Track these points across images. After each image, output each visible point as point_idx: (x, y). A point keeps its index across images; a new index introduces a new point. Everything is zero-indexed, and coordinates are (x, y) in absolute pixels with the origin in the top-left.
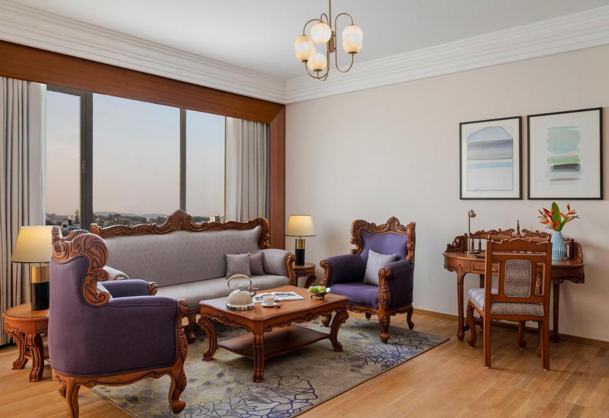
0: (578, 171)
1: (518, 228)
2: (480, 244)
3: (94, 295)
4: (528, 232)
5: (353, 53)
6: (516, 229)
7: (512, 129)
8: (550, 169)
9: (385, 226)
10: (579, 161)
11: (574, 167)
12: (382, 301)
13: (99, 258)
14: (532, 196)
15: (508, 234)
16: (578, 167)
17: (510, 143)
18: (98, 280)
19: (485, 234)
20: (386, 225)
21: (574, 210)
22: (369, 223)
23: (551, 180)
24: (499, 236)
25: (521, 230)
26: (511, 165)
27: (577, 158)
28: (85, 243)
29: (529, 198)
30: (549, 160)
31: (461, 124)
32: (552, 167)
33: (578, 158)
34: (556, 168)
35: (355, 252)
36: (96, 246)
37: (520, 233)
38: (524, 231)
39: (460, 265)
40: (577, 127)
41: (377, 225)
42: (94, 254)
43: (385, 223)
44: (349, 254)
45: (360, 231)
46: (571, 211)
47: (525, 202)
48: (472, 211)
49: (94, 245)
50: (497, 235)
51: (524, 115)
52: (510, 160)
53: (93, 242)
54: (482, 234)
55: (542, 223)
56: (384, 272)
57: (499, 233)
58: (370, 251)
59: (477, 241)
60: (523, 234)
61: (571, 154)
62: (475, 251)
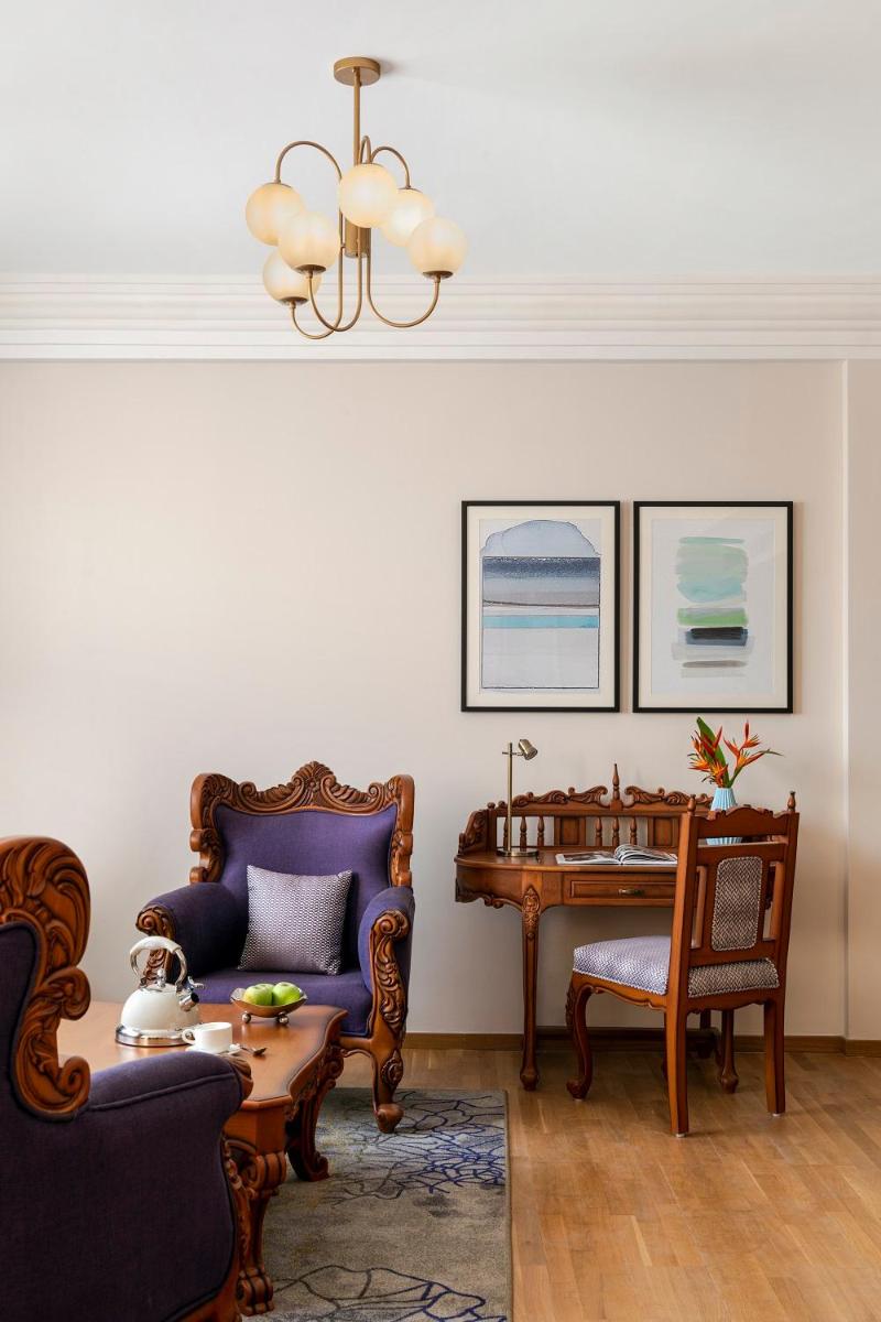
0: (744, 644)
1: (616, 785)
2: (524, 830)
3: (51, 1074)
4: (641, 792)
5: (441, 274)
6: (610, 788)
7: (597, 531)
8: (683, 639)
9: (288, 791)
10: (745, 621)
11: (734, 635)
12: (387, 1009)
13: (70, 929)
14: (643, 704)
15: (592, 802)
16: (743, 636)
17: (590, 566)
18: (61, 1016)
19: (535, 802)
20: (291, 787)
21: (756, 737)
22: (235, 783)
23: (686, 665)
24: (571, 806)
25: (622, 788)
26: (594, 623)
27: (740, 613)
28: (27, 873)
29: (637, 709)
30: (685, 616)
31: (466, 505)
32: (687, 633)
33: (744, 615)
34: (699, 635)
35: (205, 874)
36: (61, 881)
37: (621, 798)
38: (630, 790)
39: (531, 886)
40: (740, 541)
41: (261, 787)
42: (53, 916)
43: (286, 780)
44: (187, 883)
45: (215, 811)
46: (750, 738)
47: (627, 718)
48: (526, 742)
49: (57, 878)
50: (566, 803)
51: (627, 499)
52: (594, 611)
53: (54, 865)
54: (529, 802)
55: (697, 768)
56: (394, 923)
57: (569, 798)
58: (250, 869)
59: (516, 822)
60: (629, 800)
61: (727, 604)
62: (529, 850)
